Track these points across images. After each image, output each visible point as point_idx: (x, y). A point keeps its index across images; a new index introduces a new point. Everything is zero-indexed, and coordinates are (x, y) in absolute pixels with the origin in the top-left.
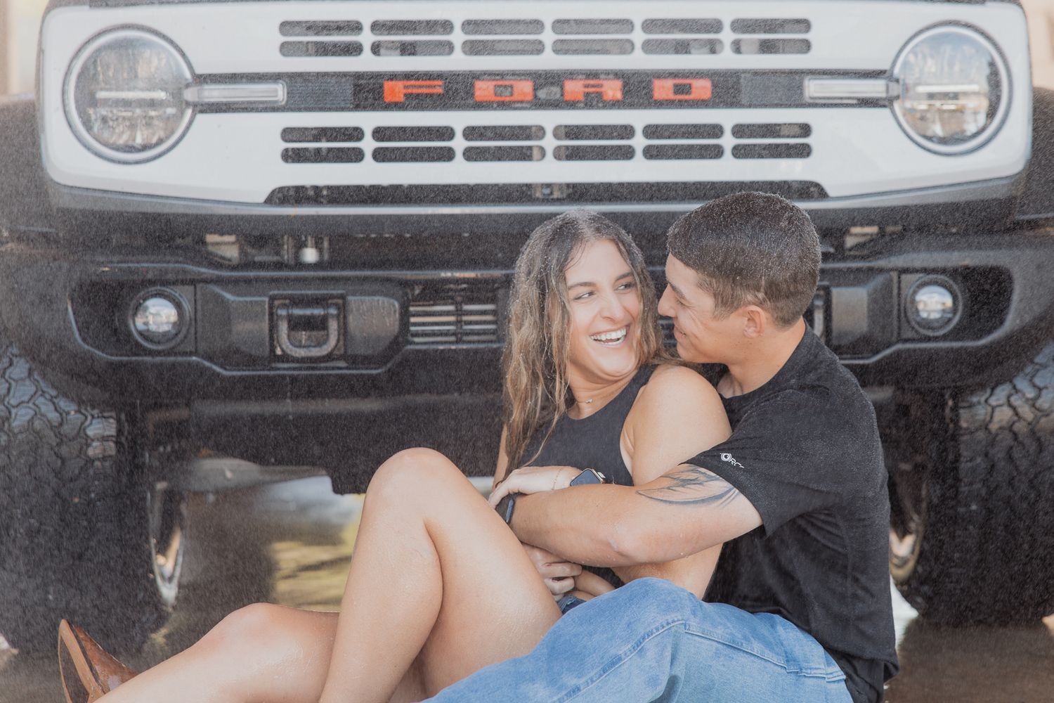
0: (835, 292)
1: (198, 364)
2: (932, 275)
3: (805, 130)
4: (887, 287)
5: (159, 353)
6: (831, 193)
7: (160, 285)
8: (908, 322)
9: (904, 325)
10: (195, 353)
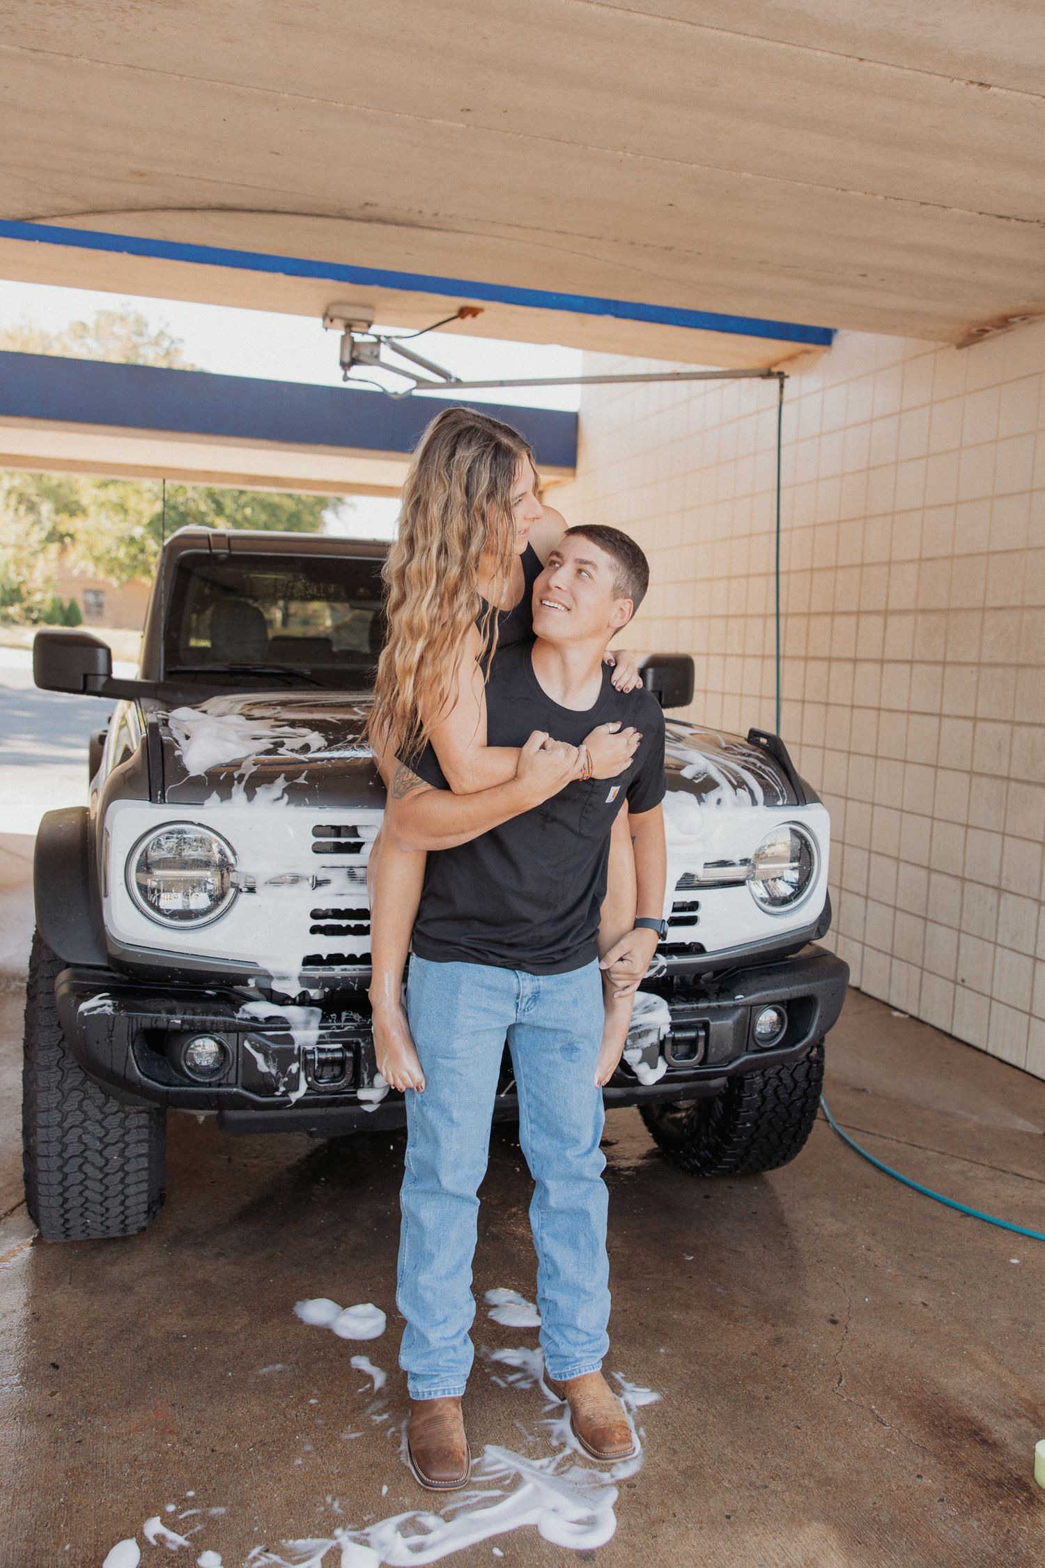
0: (712, 1023)
1: (236, 1094)
2: (771, 1004)
3: (694, 906)
4: (743, 1016)
5: (203, 1084)
6: (708, 949)
7: (204, 1031)
8: (754, 1040)
9: (751, 1042)
10: (236, 1085)
